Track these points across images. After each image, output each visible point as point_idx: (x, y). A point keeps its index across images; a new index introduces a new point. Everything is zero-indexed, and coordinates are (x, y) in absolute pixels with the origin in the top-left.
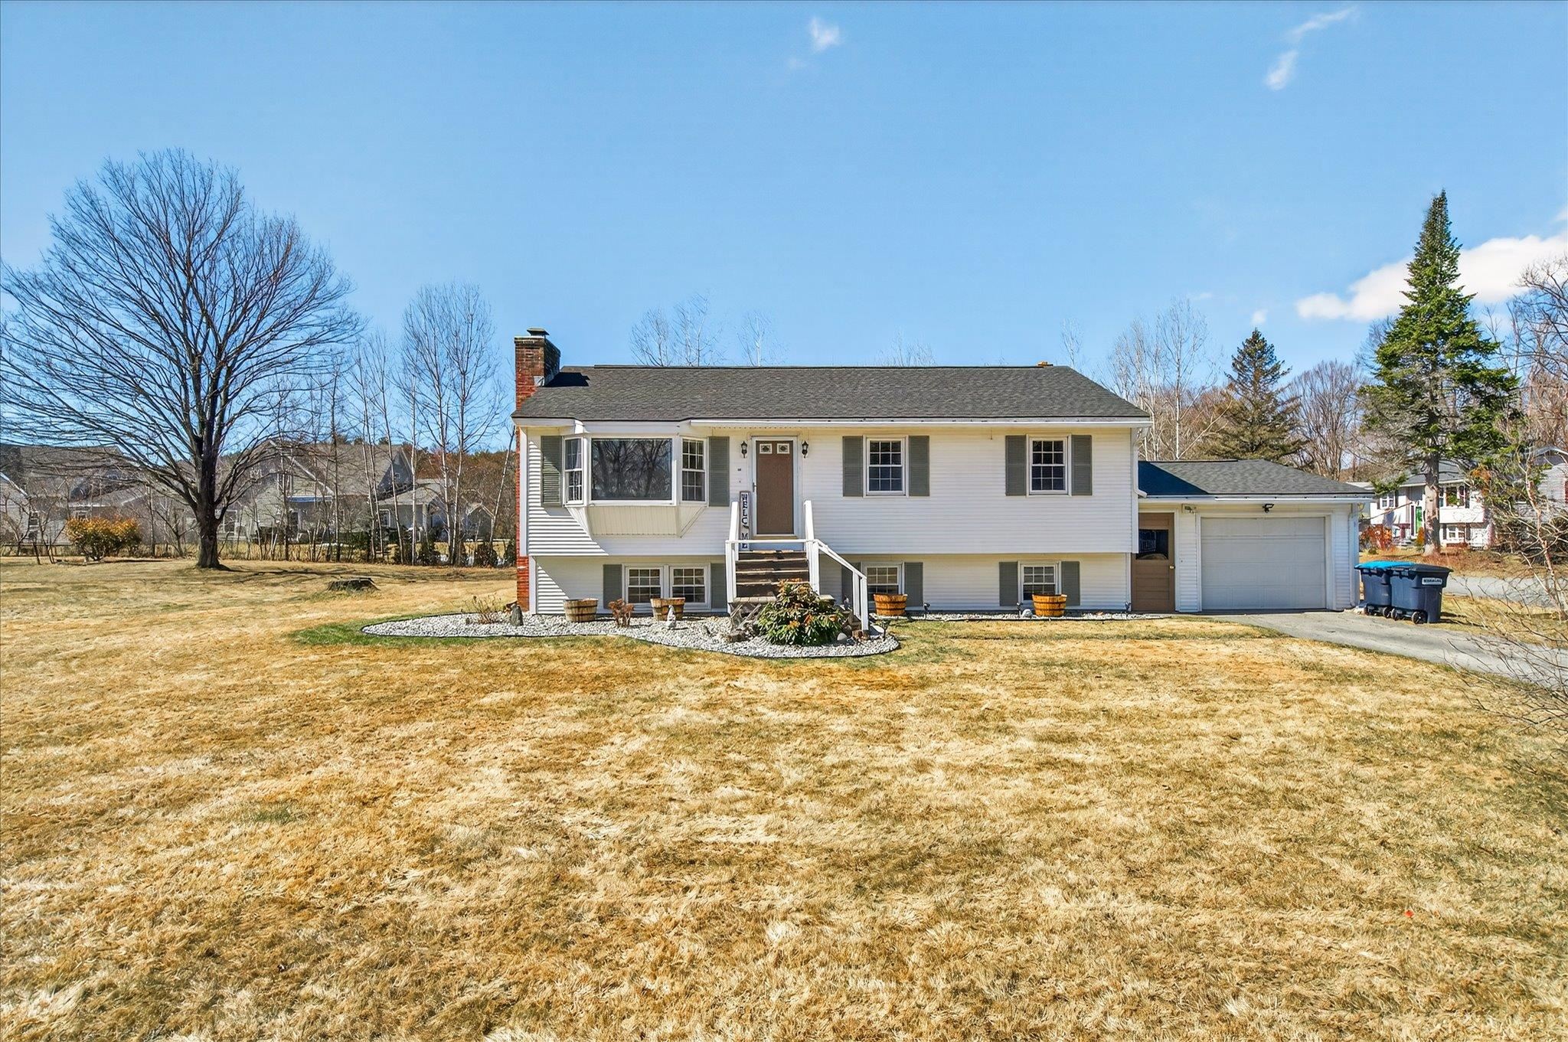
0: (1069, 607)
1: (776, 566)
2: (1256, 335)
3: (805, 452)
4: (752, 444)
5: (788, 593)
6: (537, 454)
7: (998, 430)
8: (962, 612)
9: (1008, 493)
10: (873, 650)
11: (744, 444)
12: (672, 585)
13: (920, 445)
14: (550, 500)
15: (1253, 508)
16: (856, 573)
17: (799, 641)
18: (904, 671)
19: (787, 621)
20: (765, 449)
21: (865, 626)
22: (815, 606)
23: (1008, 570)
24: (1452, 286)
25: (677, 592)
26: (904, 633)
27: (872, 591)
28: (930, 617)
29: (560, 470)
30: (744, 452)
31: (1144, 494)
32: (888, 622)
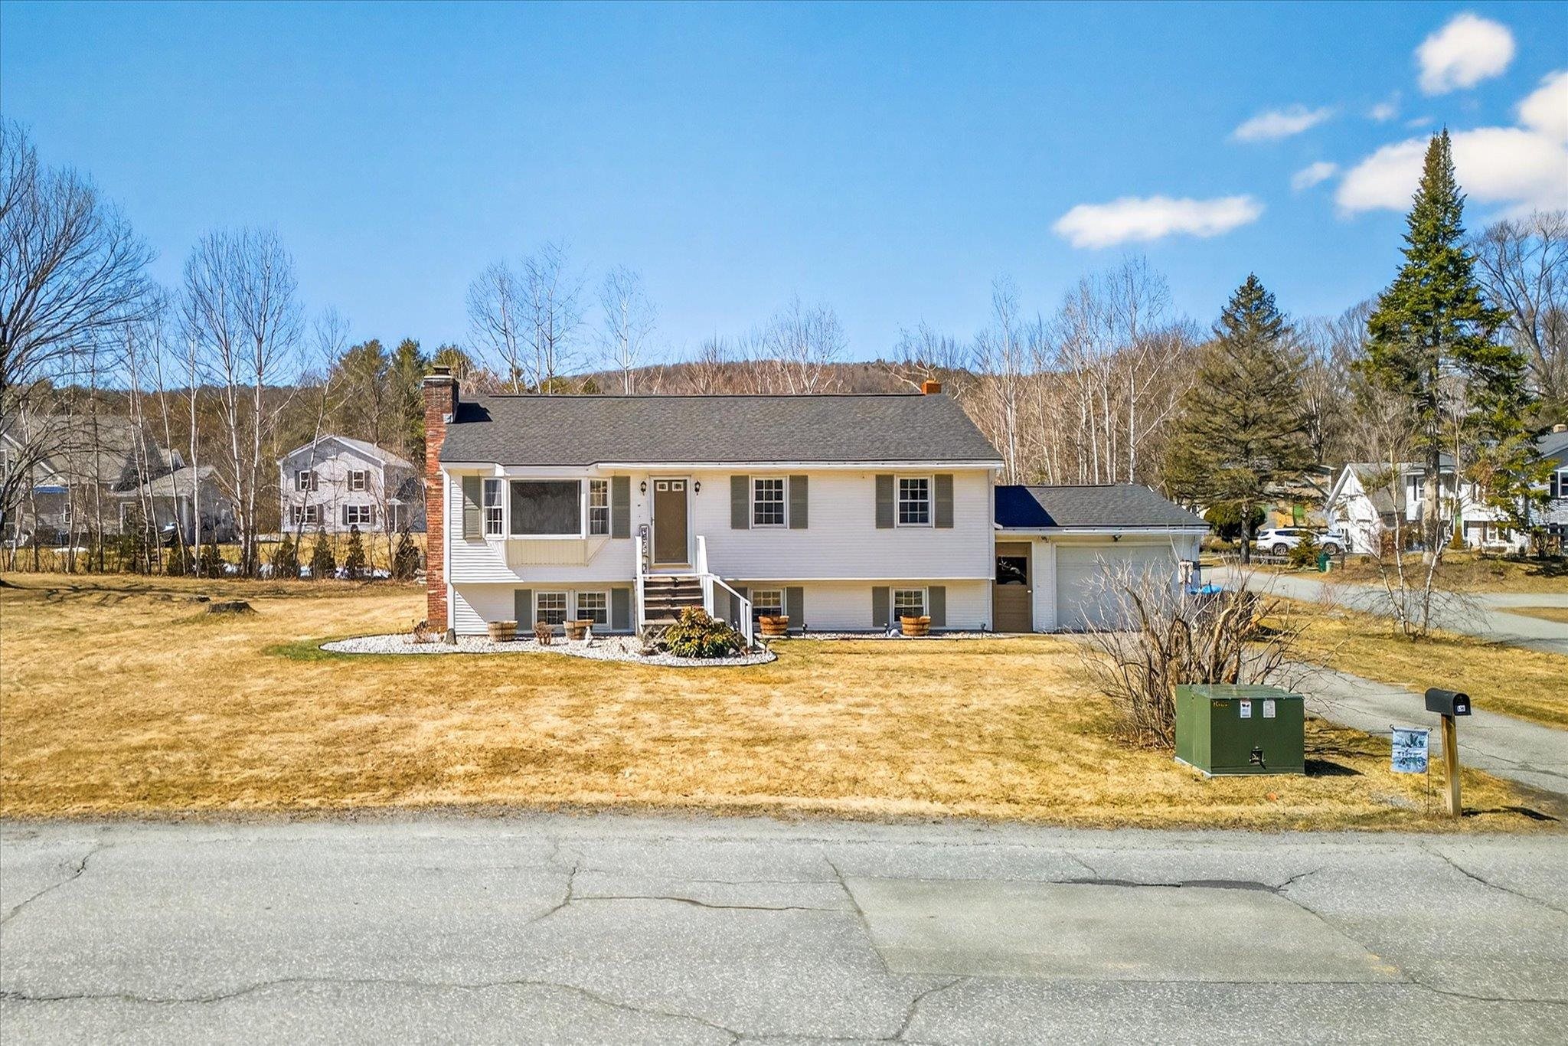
0: (934, 628)
1: (674, 593)
2: (1252, 281)
3: (697, 490)
4: (650, 483)
5: (689, 617)
6: (458, 493)
7: (869, 472)
8: (837, 632)
9: (878, 526)
10: (756, 661)
11: (644, 483)
12: (577, 608)
13: (800, 482)
14: (471, 534)
15: (1104, 539)
16: (743, 600)
17: (699, 655)
18: (777, 674)
19: (689, 639)
20: (662, 487)
21: (750, 642)
22: (710, 627)
23: (880, 593)
24: (1454, 246)
25: (581, 615)
26: (783, 649)
27: (757, 614)
28: (808, 636)
29: (479, 507)
30: (643, 490)
31: (1000, 527)
32: (768, 640)
